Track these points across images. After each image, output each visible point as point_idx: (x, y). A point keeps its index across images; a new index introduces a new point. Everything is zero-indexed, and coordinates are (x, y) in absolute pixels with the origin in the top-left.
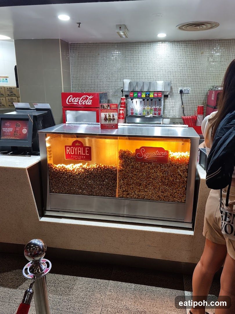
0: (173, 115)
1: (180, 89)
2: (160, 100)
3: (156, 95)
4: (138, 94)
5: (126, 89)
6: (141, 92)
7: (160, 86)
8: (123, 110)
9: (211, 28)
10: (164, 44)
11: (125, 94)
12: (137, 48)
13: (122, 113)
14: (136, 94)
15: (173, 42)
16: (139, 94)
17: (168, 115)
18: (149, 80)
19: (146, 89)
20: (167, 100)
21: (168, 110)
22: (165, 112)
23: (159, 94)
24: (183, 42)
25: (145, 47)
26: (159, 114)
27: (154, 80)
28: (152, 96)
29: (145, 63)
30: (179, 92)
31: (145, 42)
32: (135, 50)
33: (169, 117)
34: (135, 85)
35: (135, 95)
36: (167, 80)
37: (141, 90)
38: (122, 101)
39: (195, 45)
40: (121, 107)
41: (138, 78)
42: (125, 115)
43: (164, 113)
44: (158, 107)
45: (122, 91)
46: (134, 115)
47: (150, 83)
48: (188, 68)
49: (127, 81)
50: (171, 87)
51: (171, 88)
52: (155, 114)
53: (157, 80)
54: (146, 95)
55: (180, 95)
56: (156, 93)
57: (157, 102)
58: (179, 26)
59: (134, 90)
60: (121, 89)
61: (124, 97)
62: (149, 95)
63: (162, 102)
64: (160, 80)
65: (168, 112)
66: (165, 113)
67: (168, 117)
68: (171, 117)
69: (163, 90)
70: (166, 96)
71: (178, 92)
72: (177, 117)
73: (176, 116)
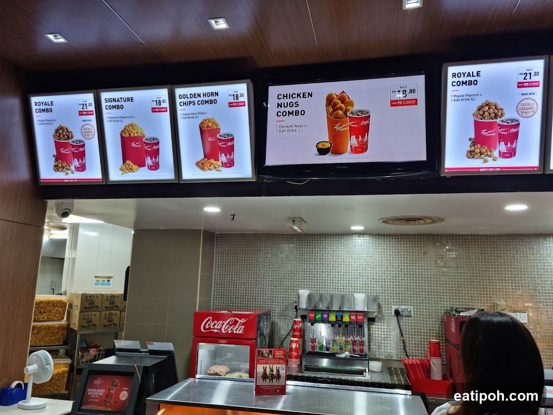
0: (386, 354)
1: (394, 307)
2: (361, 326)
3: (353, 317)
4: (322, 316)
5: (303, 305)
6: (328, 311)
7: (360, 302)
8: (296, 342)
9: (434, 222)
10: (362, 238)
11: (300, 313)
12: (320, 243)
13: (296, 347)
14: (320, 316)
15: (376, 235)
16: (325, 316)
17: (377, 353)
18: (341, 291)
19: (335, 308)
20: (374, 326)
21: (377, 344)
22: (372, 347)
23: (358, 317)
24: (392, 236)
25: (333, 240)
26: (362, 351)
27: (349, 292)
28: (346, 319)
29: (333, 264)
30: (393, 314)
31: (333, 235)
32: (318, 246)
33: (381, 357)
34: (317, 299)
35: (319, 316)
36: (371, 292)
37: (328, 308)
38: (296, 327)
39: (412, 241)
40: (294, 336)
41: (322, 288)
42: (300, 352)
43: (369, 349)
44: (358, 338)
45: (296, 308)
46: (317, 350)
47: (343, 297)
48: (404, 274)
49: (304, 293)
50: (379, 304)
51: (379, 306)
52: (354, 351)
53: (354, 292)
54: (337, 317)
55: (395, 318)
56: (354, 315)
57: (356, 329)
58: (383, 220)
59: (315, 307)
60: (295, 305)
61: (299, 319)
62: (342, 317)
63: (366, 329)
64: (360, 292)
65: (377, 347)
66: (372, 350)
67: (377, 356)
68: (383, 357)
69: (366, 310)
70: (372, 320)
71: (391, 313)
72: (394, 358)
73: (392, 357)
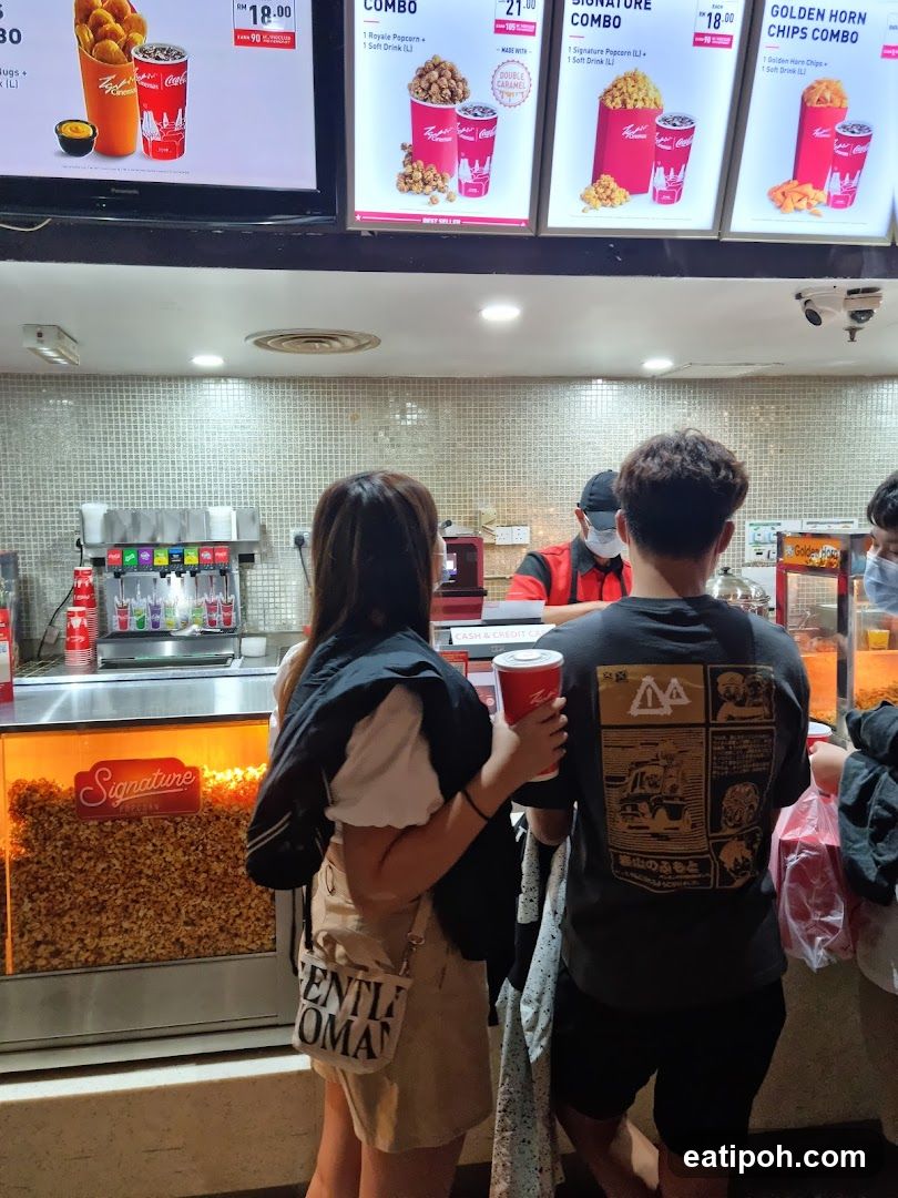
0: (278, 623)
1: (293, 532)
2: (223, 573)
3: (207, 555)
4: (138, 556)
5: (95, 535)
6: (153, 546)
7: (224, 524)
8: (81, 614)
9: (360, 347)
10: (224, 386)
11: (88, 554)
12: (128, 397)
13: (82, 626)
14: (133, 556)
15: (253, 379)
16: (145, 556)
17: (262, 623)
18: (181, 504)
19: (169, 537)
20: (254, 572)
21: (260, 606)
22: (249, 612)
23: (217, 554)
24: (289, 380)
25: (158, 392)
26: (228, 621)
27: (198, 503)
28: (191, 558)
29: (161, 445)
30: (292, 544)
31: (157, 378)
32: (122, 403)
33: (267, 629)
34: (127, 521)
35: (130, 557)
36: (246, 503)
37: (154, 538)
38: (80, 583)
39: (329, 393)
40: (77, 603)
41: (138, 498)
42: (94, 635)
43: (245, 616)
44: (220, 598)
45: (78, 544)
46: (133, 628)
47: (184, 514)
48: (314, 462)
49: (95, 511)
50: (264, 526)
51: (263, 530)
52: (212, 623)
53: (210, 504)
54: (170, 556)
55: (297, 552)
56: (209, 551)
57: (214, 580)
58: (255, 339)
59: (124, 539)
60: (76, 537)
61: (88, 567)
62: (182, 556)
63: (237, 578)
64: (222, 504)
65: (261, 612)
66: (249, 618)
67: (261, 629)
68: (273, 629)
69: (234, 538)
70: (247, 559)
71: (288, 543)
72: (294, 629)
73: (290, 626)
